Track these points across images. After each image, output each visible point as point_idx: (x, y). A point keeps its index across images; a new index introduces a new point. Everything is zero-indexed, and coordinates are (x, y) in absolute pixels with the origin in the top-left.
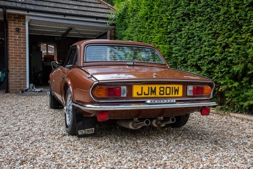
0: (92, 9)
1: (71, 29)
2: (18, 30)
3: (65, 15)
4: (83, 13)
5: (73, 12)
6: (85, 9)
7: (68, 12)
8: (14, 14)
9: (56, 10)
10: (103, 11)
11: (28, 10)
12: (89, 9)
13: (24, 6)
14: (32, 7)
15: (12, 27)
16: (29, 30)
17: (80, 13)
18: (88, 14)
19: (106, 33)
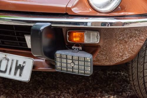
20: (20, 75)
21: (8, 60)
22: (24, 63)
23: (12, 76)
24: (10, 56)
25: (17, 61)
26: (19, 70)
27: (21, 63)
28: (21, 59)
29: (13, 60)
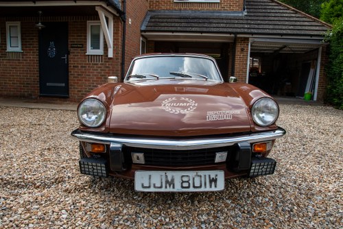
0: (307, 28)
1: (285, 47)
2: (242, 50)
3: (282, 35)
4: (298, 32)
5: (289, 32)
6: (300, 28)
7: (284, 32)
8: (241, 38)
9: (275, 32)
10: (317, 28)
11: (252, 34)
12: (304, 28)
13: (249, 31)
14: (256, 31)
15: (238, 48)
16: (251, 49)
17: (295, 32)
18: (303, 32)
19: (318, 49)
20: (216, 187)
21: (201, 176)
22: (216, 176)
23: (208, 189)
24: (202, 173)
25: (209, 176)
26: (213, 183)
27: (213, 176)
28: (213, 174)
29: (205, 176)
